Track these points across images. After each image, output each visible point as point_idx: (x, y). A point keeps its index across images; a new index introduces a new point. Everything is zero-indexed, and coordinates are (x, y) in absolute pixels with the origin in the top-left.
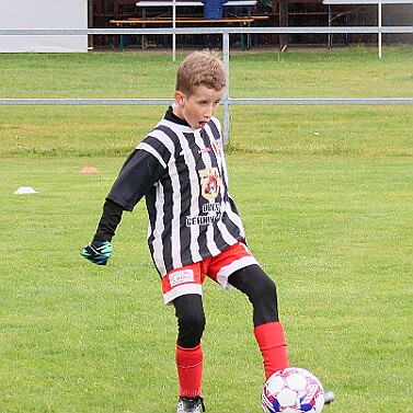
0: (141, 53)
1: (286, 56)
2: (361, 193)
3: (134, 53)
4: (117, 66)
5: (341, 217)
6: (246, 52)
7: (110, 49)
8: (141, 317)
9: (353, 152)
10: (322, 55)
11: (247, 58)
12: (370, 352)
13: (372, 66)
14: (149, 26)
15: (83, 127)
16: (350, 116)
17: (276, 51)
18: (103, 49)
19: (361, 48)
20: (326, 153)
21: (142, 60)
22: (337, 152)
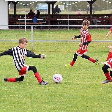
0: (19, 30)
1: (49, 31)
2: (58, 60)
3: (17, 30)
4: (13, 33)
5: (53, 65)
6: (41, 30)
7: (12, 29)
8: (5, 87)
9: (59, 51)
10: (57, 31)
11: (41, 31)
12: (52, 95)
13: (67, 33)
14: (21, 24)
15: (4, 45)
16: (60, 44)
17: (47, 30)
18: (11, 29)
19: (65, 29)
20: (53, 51)
21: (19, 31)
22: (55, 51)
